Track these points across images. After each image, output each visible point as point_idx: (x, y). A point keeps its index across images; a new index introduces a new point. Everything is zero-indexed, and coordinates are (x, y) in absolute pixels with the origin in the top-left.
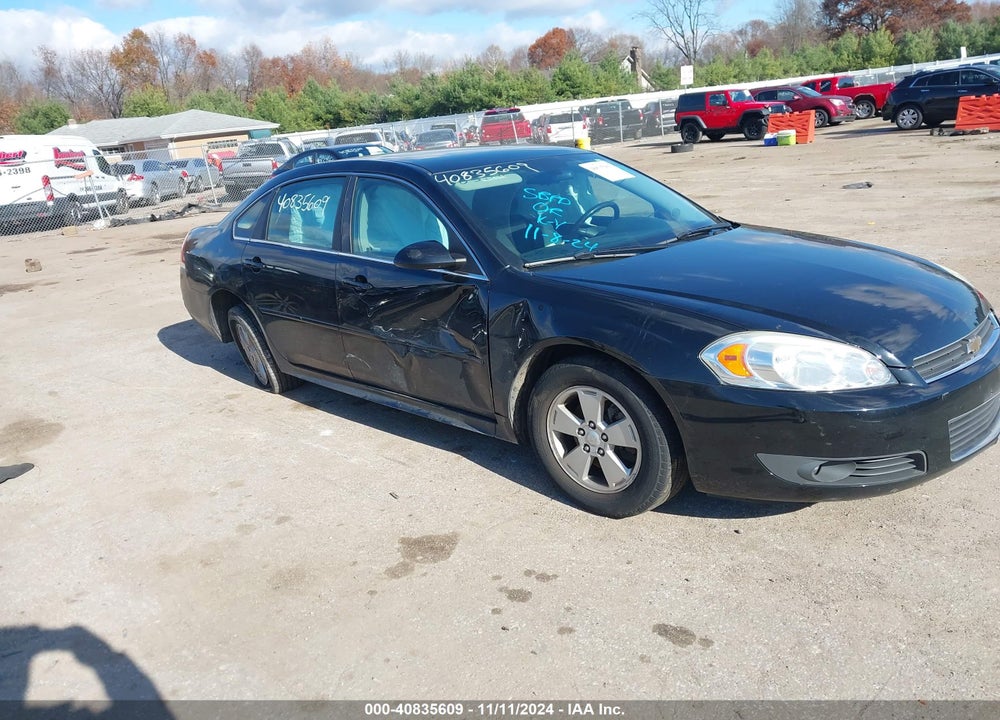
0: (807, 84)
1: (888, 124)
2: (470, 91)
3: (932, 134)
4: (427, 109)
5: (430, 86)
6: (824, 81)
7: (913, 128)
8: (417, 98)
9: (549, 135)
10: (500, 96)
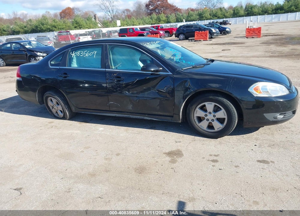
0: (152, 27)
1: (177, 38)
2: (45, 26)
3: (189, 41)
4: (30, 31)
5: (30, 23)
6: (156, 26)
7: (183, 40)
8: (25, 27)
9: (80, 40)
10: (56, 27)
